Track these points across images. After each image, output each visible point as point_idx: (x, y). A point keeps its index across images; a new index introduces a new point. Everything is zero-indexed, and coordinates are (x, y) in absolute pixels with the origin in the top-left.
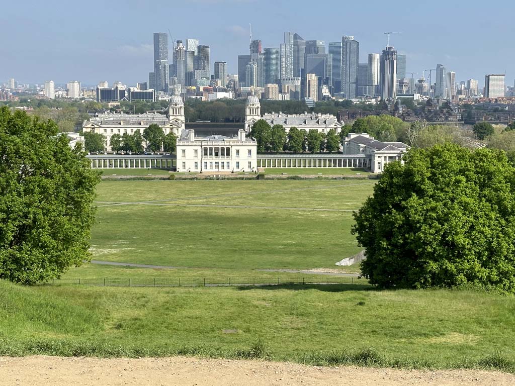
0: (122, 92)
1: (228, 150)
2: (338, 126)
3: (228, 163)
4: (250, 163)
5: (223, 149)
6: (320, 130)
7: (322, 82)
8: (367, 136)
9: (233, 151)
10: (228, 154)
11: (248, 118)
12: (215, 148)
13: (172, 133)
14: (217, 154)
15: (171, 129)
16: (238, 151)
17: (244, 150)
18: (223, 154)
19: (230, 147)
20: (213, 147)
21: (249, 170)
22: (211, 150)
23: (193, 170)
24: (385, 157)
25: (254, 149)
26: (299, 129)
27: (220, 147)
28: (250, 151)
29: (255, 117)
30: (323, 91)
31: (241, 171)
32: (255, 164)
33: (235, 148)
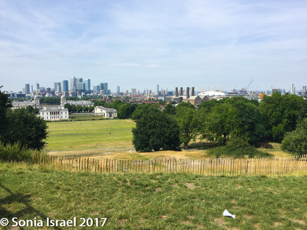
0: (13, 95)
1: (59, 112)
2: (92, 104)
3: (59, 116)
4: (66, 116)
6: (86, 106)
7: (83, 91)
8: (102, 107)
10: (59, 114)
11: (61, 102)
13: (36, 108)
14: (55, 114)
15: (36, 106)
17: (64, 112)
18: (57, 114)
21: (66, 118)
22: (53, 112)
23: (47, 119)
24: (109, 113)
25: (68, 112)
26: (80, 105)
27: (56, 111)
28: (66, 112)
29: (64, 102)
30: (83, 93)
31: (63, 119)
32: (68, 117)
33: (61, 112)
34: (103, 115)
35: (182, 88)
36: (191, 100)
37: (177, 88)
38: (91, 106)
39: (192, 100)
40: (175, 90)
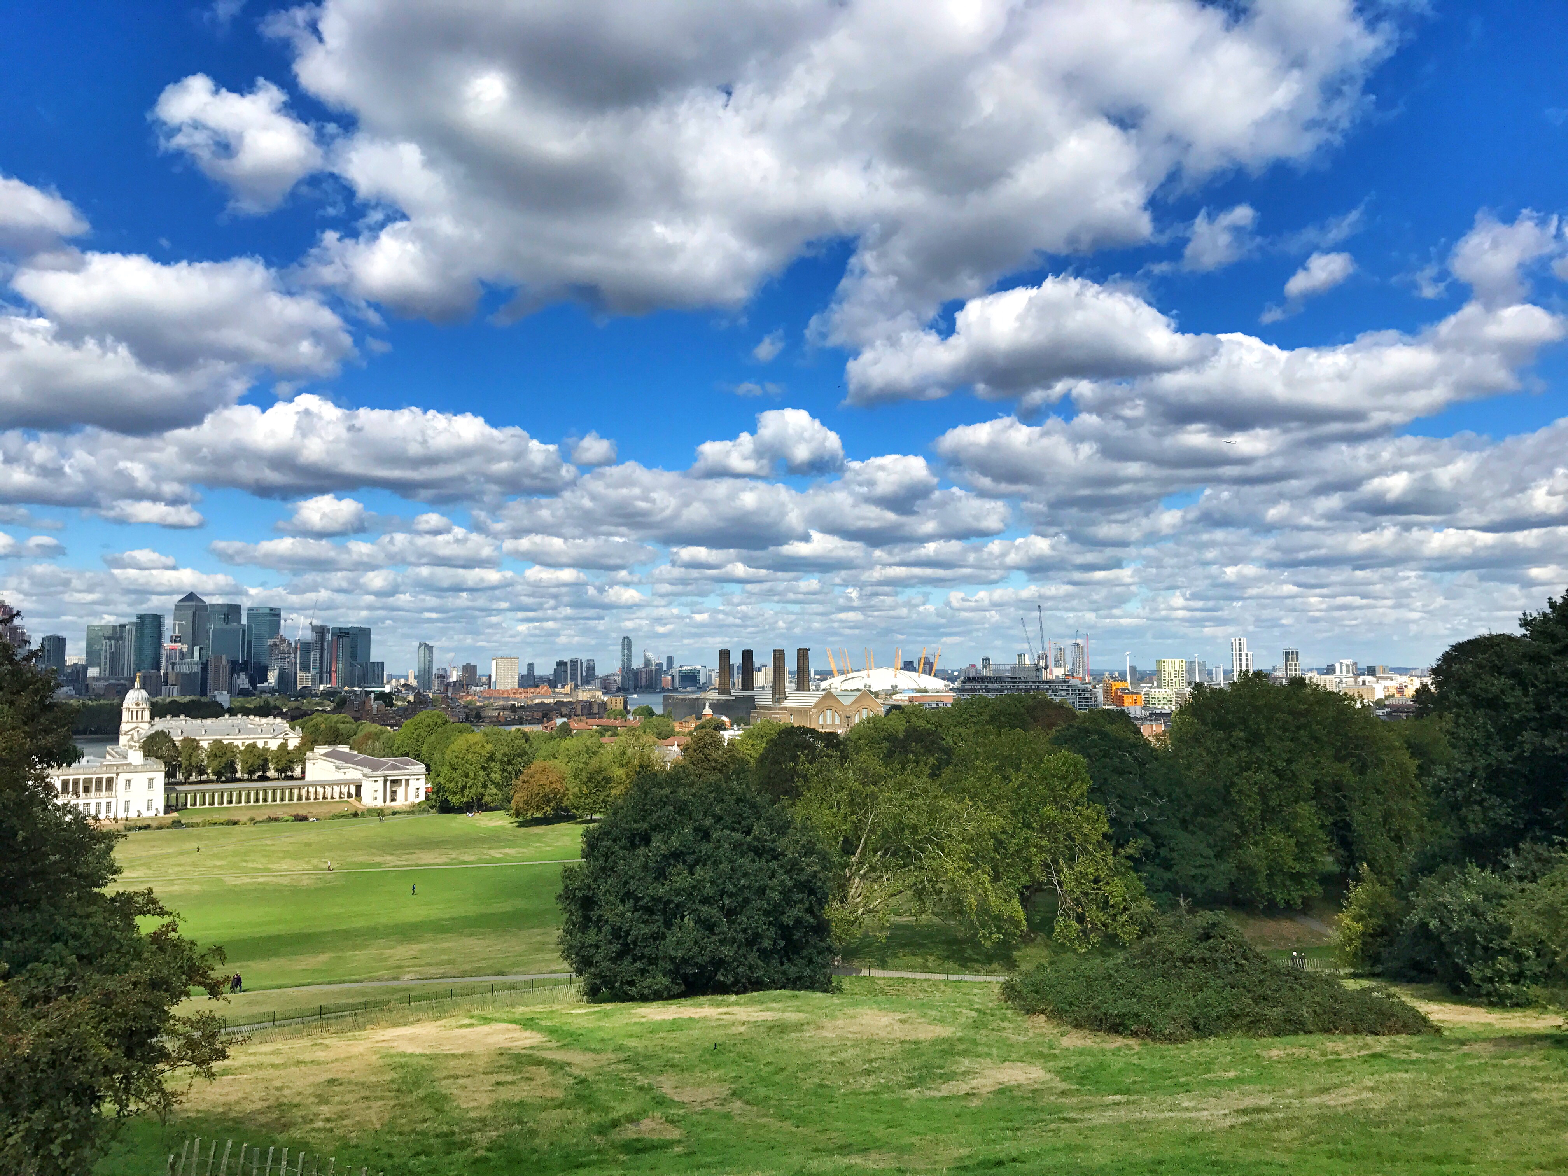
1: (110, 781)
2: (291, 735)
3: (109, 804)
4: (150, 801)
5: (99, 782)
6: (260, 744)
7: (238, 668)
8: (345, 749)
9: (120, 783)
10: (109, 787)
11: (124, 727)
12: (85, 780)
14: (87, 790)
16: (128, 781)
17: (139, 780)
18: (98, 788)
19: (114, 775)
20: (82, 777)
21: (152, 814)
22: (76, 783)
24: (385, 781)
25: (160, 778)
26: (225, 742)
27: (95, 777)
28: (151, 780)
29: (141, 725)
30: (239, 681)
31: (133, 815)
32: (159, 803)
33: (123, 777)
34: (353, 790)
35: (748, 655)
36: (793, 711)
37: (724, 655)
38: (284, 746)
39: (801, 712)
40: (714, 664)
